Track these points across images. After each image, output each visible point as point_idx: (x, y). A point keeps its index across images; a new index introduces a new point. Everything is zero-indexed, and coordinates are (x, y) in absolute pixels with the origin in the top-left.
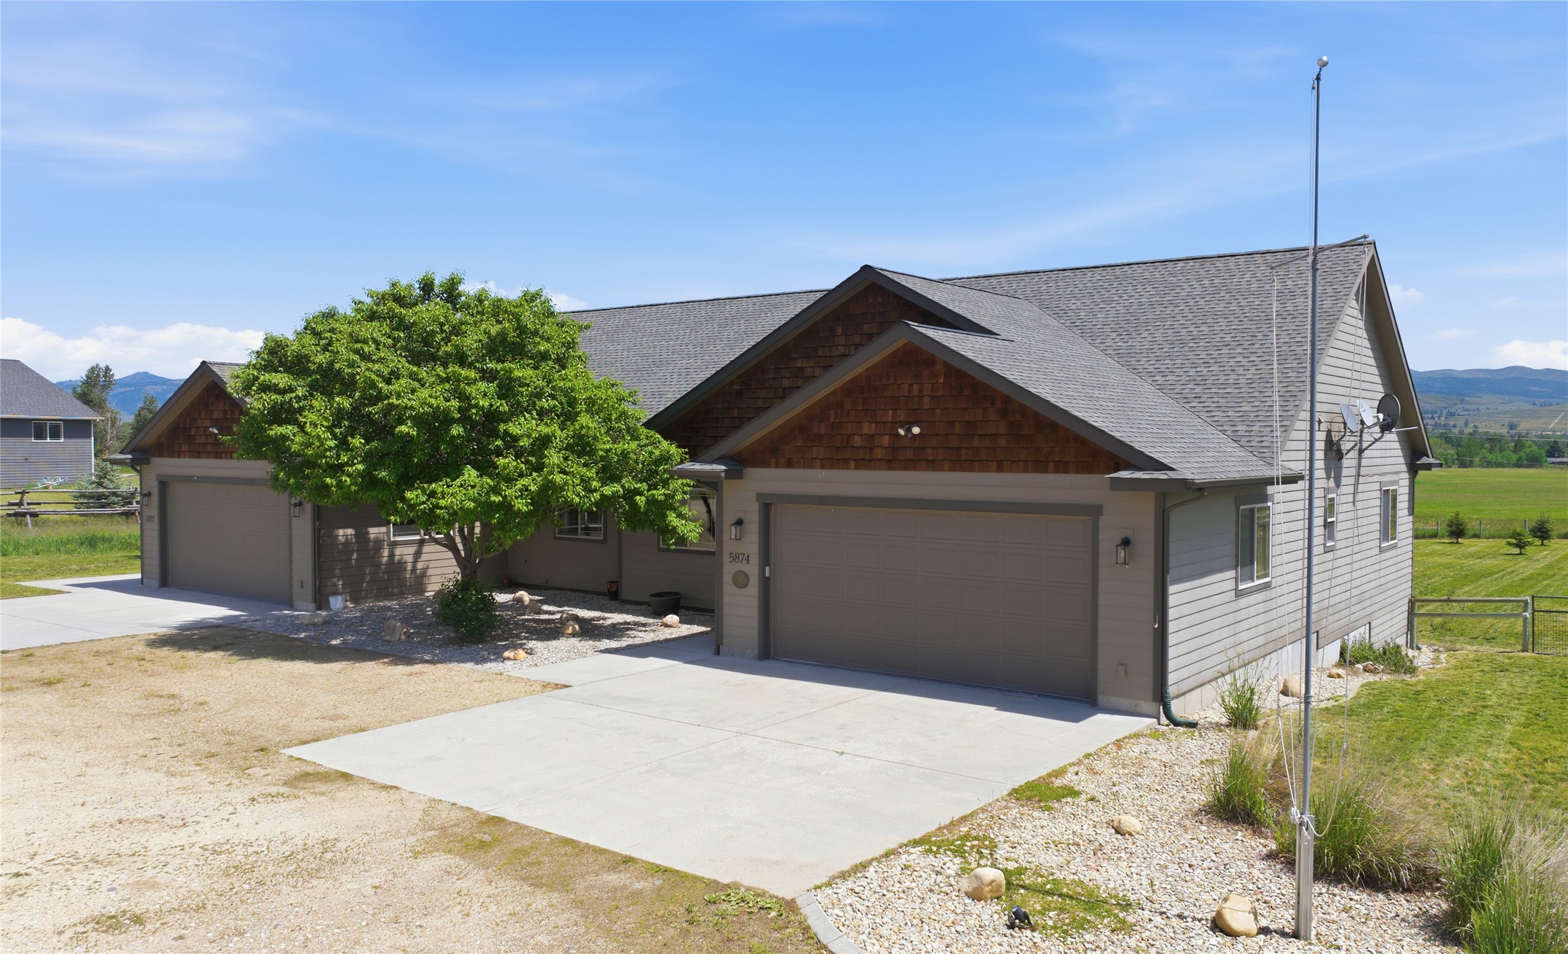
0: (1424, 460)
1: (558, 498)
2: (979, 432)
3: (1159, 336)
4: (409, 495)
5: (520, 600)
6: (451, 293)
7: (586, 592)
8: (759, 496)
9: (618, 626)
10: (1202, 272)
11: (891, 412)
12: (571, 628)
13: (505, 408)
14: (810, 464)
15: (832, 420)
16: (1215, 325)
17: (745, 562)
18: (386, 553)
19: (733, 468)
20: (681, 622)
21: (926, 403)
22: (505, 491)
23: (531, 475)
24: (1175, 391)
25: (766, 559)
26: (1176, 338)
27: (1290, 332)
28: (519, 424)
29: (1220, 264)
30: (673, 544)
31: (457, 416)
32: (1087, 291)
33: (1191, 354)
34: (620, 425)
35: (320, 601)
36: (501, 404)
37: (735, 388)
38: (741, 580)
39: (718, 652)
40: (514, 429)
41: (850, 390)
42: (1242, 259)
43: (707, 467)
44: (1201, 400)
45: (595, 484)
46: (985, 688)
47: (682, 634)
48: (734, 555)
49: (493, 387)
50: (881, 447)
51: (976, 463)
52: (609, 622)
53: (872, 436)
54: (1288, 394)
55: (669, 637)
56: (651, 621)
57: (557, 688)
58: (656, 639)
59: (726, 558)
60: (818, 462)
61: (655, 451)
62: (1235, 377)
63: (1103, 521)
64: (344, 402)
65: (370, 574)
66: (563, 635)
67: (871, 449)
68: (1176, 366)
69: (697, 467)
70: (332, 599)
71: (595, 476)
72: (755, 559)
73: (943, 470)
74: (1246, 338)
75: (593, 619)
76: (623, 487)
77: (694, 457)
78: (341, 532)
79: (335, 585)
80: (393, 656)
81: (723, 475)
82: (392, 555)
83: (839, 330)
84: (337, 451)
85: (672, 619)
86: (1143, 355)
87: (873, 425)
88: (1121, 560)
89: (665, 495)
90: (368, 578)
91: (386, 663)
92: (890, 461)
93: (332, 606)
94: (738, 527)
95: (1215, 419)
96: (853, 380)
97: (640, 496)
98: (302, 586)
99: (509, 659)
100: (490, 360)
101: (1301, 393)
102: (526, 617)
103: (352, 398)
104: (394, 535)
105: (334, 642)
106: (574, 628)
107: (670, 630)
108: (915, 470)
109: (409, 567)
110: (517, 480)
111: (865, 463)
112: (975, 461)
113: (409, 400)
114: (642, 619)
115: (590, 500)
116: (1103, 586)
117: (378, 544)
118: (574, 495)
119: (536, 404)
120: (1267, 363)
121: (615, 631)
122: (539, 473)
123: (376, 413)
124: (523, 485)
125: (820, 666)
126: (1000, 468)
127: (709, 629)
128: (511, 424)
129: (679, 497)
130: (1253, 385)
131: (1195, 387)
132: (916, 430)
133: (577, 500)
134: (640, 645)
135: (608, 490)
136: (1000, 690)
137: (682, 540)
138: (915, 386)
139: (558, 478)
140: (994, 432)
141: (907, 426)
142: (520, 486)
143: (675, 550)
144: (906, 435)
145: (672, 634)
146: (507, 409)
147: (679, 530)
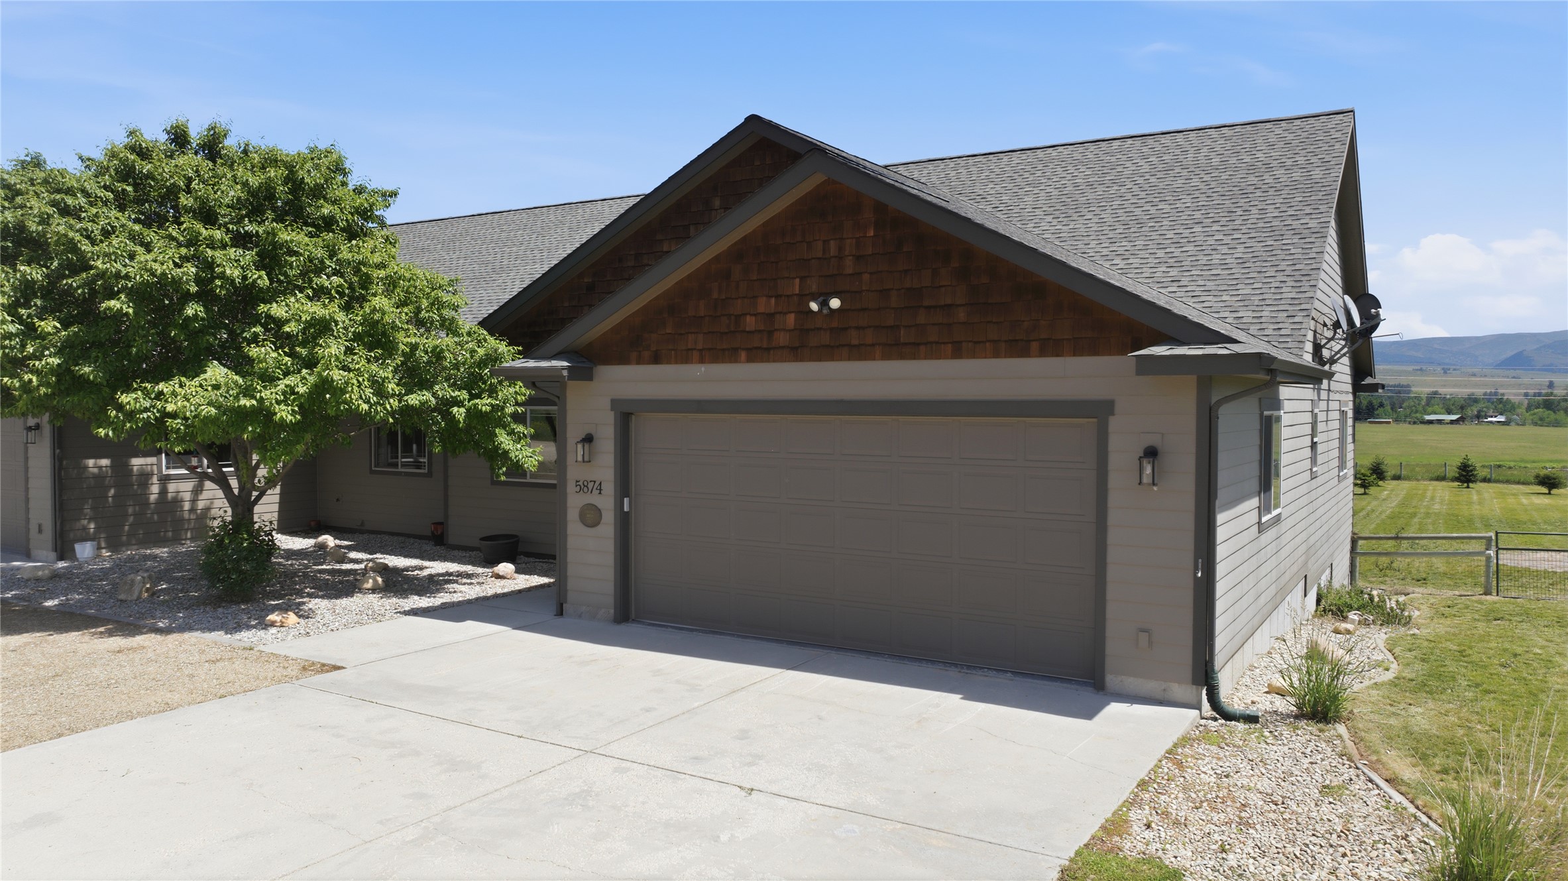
0: (1369, 381)
1: (339, 404)
2: (926, 303)
3: (1107, 216)
4: (124, 398)
5: (322, 546)
6: (212, 147)
7: (409, 536)
8: (615, 404)
9: (436, 578)
10: (1145, 149)
11: (797, 280)
12: (371, 581)
13: (264, 282)
14: (684, 358)
15: (715, 295)
16: (1177, 202)
17: (596, 492)
18: (155, 489)
19: (580, 365)
20: (517, 571)
21: (849, 266)
22: (260, 392)
23: (299, 372)
24: (1144, 275)
25: (624, 487)
26: (1129, 218)
27: (1278, 205)
28: (287, 305)
29: (1166, 140)
30: (504, 474)
31: (194, 289)
32: (1006, 175)
33: (1154, 235)
34: (431, 314)
35: (63, 550)
36: (260, 277)
37: (586, 280)
38: (591, 517)
39: (560, 612)
40: (277, 310)
41: (738, 253)
42: (1193, 134)
43: (544, 364)
44: (1181, 284)
45: (391, 387)
46: (933, 662)
47: (517, 588)
48: (581, 483)
49: (249, 256)
50: (784, 330)
51: (922, 348)
52: (426, 573)
53: (771, 316)
54: (1298, 273)
55: (499, 591)
56: (480, 570)
57: (322, 671)
58: (482, 595)
59: (571, 488)
60: (696, 354)
61: (479, 350)
62: (1219, 256)
63: (1114, 423)
64: (36, 274)
65: (135, 514)
66: (360, 591)
67: (770, 333)
68: (1137, 248)
69: (531, 364)
70: (78, 547)
71: (390, 376)
72: (609, 488)
73: (874, 359)
74: (1221, 214)
75: (407, 569)
76: (434, 395)
77: (526, 354)
78: (91, 462)
79: (85, 529)
80: (117, 622)
81: (565, 373)
82: (163, 492)
83: (717, 203)
84: (22, 341)
85: (506, 568)
86: (1092, 238)
87: (773, 300)
88: (1146, 479)
89: (492, 405)
90: (131, 519)
91: (101, 633)
92: (796, 348)
93: (79, 555)
94: (587, 446)
95: (1205, 304)
96: (744, 239)
97: (459, 407)
98: (40, 531)
99: (273, 624)
100: (250, 222)
101: (1315, 272)
102: (324, 567)
103: (47, 268)
104: (168, 468)
105: (49, 603)
106: (375, 581)
107: (503, 582)
108: (833, 360)
109: (187, 506)
110: (279, 379)
111: (761, 352)
112: (919, 344)
113: (125, 266)
114: (469, 568)
115: (385, 408)
116: (1114, 517)
117: (145, 477)
118: (360, 399)
119: (312, 281)
120: (1257, 239)
121: (432, 585)
122: (312, 370)
123: (78, 287)
124: (287, 386)
125: (696, 630)
126: (957, 354)
127: (552, 580)
128: (274, 305)
129: (509, 410)
130: (1246, 265)
131: (1169, 270)
132: (835, 303)
133: (365, 407)
134: (460, 603)
135: (414, 399)
136: (956, 665)
137: (517, 469)
138: (832, 243)
139: (337, 375)
140: (949, 301)
141: (821, 299)
142: (282, 386)
143: (504, 483)
144: (820, 310)
145: (503, 587)
146: (267, 282)
147: (512, 455)
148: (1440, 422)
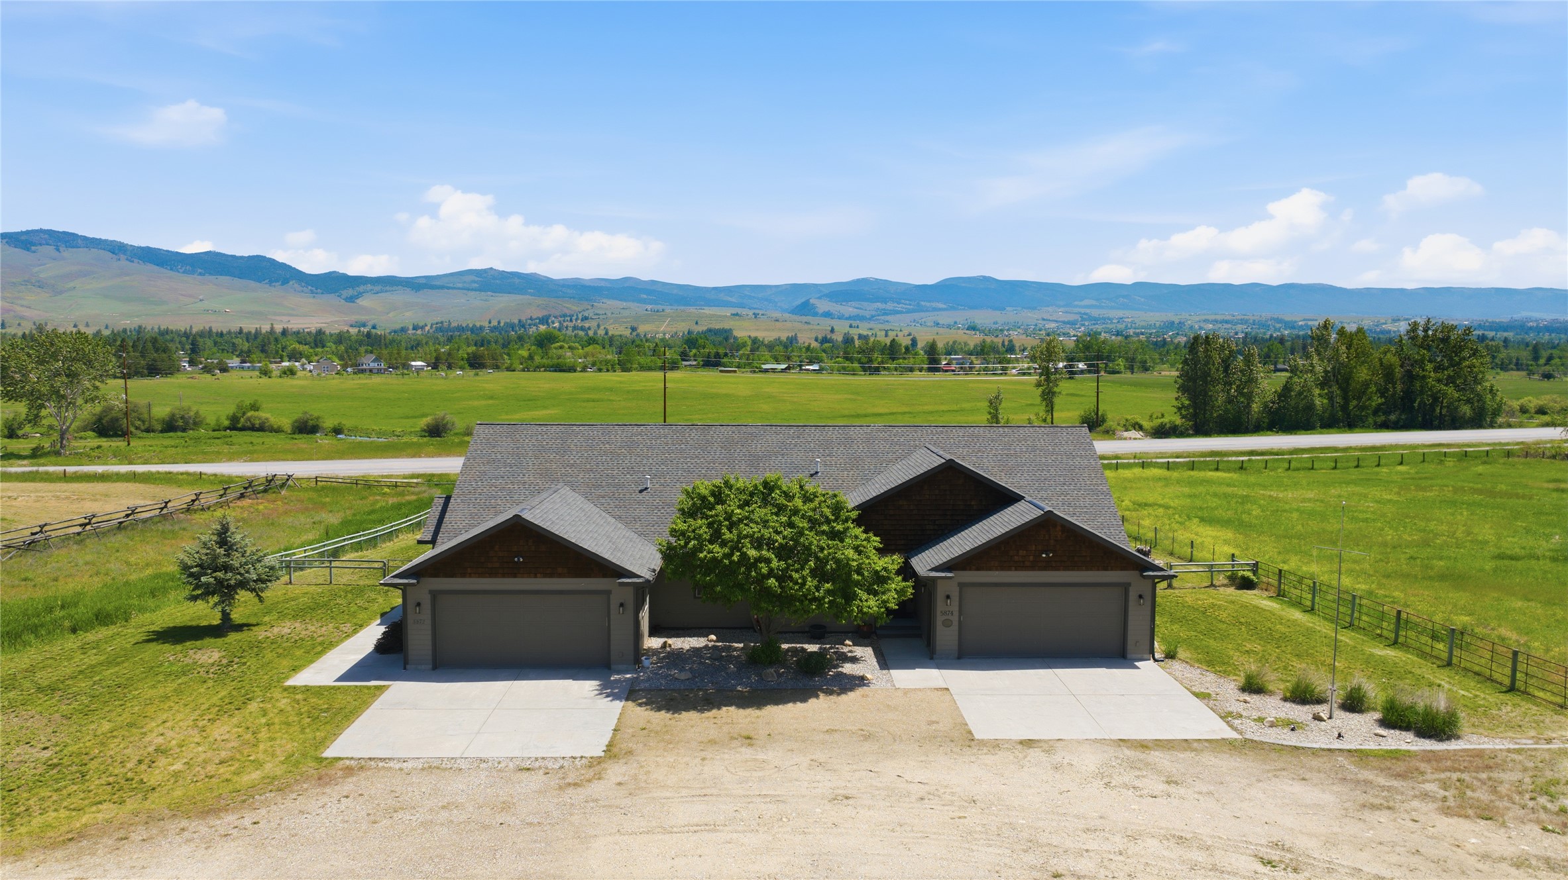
2: (1078, 554)
8: (959, 584)
11: (1034, 546)
15: (1003, 549)
17: (950, 615)
21: (1052, 542)
25: (960, 613)
38: (948, 624)
48: (943, 612)
53: (1024, 557)
59: (939, 614)
60: (994, 568)
63: (1131, 589)
72: (956, 614)
73: (1060, 571)
87: (1025, 552)
88: (1141, 603)
92: (1033, 567)
93: (645, 664)
98: (623, 655)
108: (1046, 571)
111: (1020, 568)
112: (1075, 567)
116: (1131, 613)
126: (1086, 569)
132: (1051, 555)
138: (1047, 535)
140: (1085, 555)
141: (1046, 553)
144: (1046, 557)
148: (774, 370)
